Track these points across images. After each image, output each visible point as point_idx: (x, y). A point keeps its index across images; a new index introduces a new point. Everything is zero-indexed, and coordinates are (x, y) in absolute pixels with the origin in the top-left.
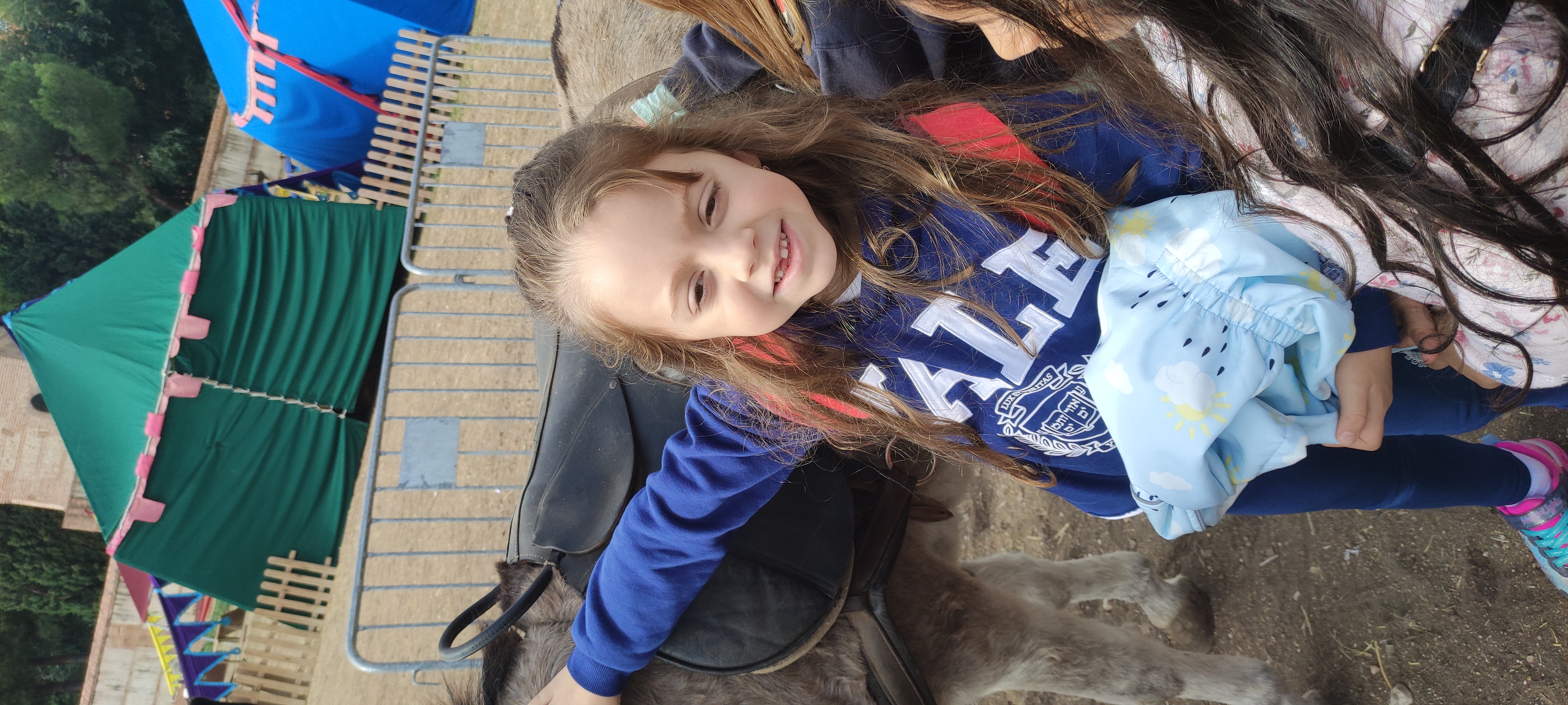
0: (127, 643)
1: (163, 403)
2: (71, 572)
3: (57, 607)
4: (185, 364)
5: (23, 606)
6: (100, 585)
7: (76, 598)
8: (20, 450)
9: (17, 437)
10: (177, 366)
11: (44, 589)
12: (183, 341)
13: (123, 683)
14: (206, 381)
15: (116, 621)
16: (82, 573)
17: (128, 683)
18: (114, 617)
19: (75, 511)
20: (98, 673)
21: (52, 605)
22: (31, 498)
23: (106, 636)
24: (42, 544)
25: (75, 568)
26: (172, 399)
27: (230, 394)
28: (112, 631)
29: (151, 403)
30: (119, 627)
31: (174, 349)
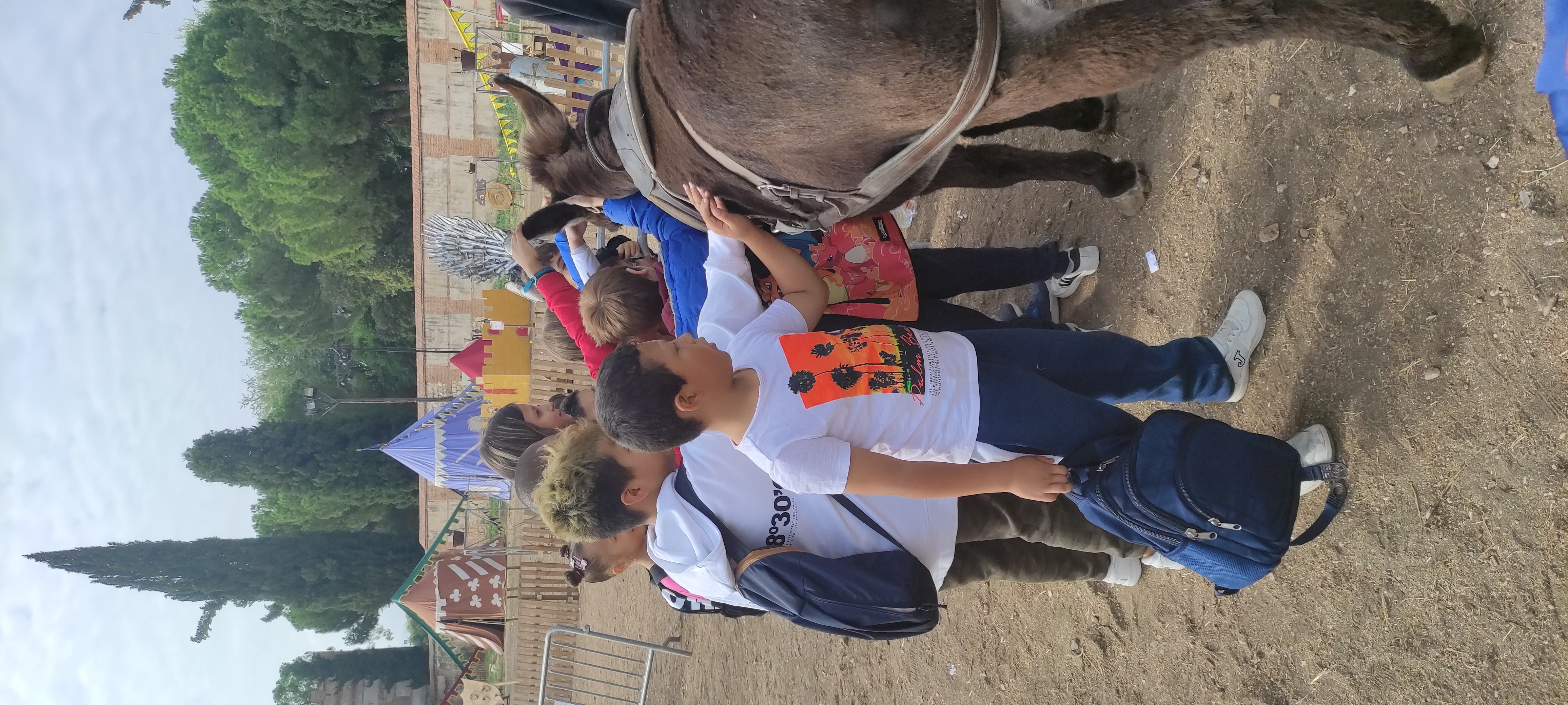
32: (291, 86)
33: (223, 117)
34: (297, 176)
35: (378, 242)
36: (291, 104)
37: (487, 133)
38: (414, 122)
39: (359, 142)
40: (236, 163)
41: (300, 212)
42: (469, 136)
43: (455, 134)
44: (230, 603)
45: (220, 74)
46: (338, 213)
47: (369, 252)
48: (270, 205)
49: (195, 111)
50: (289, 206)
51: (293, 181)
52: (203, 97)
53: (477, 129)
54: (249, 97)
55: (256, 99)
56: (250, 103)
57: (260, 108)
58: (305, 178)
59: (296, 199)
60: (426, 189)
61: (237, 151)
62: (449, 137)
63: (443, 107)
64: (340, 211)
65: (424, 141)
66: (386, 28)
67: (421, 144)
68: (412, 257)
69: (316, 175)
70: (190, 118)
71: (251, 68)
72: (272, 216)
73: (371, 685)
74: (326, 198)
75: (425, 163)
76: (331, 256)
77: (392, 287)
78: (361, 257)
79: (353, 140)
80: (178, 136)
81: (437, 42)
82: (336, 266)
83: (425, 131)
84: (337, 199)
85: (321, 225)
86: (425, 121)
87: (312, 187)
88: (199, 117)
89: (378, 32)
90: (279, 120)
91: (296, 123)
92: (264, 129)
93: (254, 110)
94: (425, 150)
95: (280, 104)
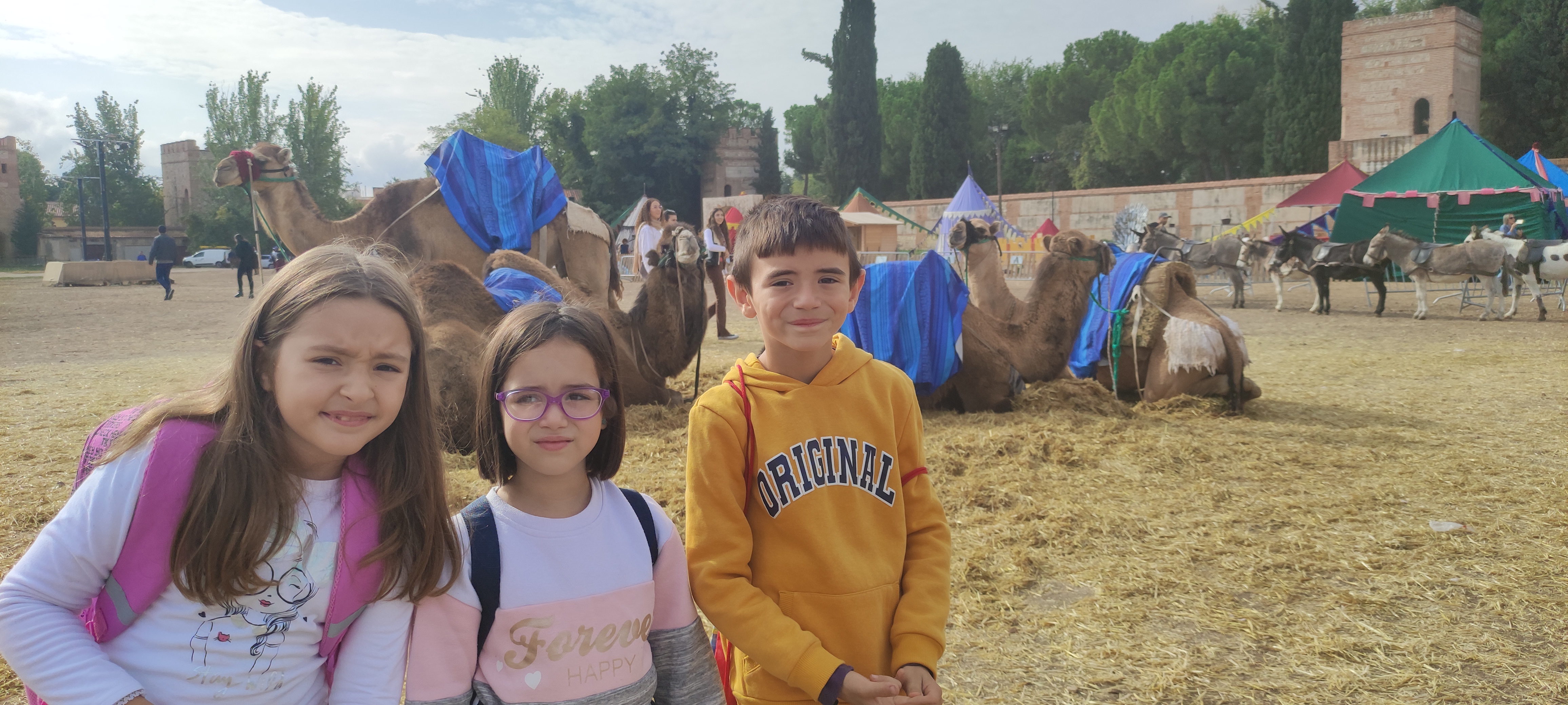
0: (1249, 199)
1: (1424, 195)
2: (1295, 153)
3: (1269, 152)
4: (1445, 199)
5: (1268, 132)
6: (1288, 173)
7: (1276, 161)
8: (1382, 102)
9: (1393, 98)
10: (1443, 196)
11: (1281, 140)
12: (1457, 196)
13: (1221, 204)
14: (1437, 209)
15: (1264, 189)
16: (1296, 161)
17: (1221, 207)
18: (1267, 187)
19: (1342, 146)
20: (1226, 187)
21: (1271, 148)
22: (1348, 118)
23: (1252, 185)
24: (1314, 131)
25: (1299, 155)
26: (1426, 198)
27: (1432, 220)
28: (1256, 188)
29: (1421, 191)
30: (1260, 191)
31: (1451, 193)
32: (1223, 101)
33: (1196, 59)
34: (1156, 108)
35: (1109, 162)
36: (1209, 101)
37: (1196, 234)
38: (1201, 184)
39: (1184, 147)
40: (1163, 65)
41: (1130, 110)
42: (1193, 222)
43: (1194, 213)
44: (831, 73)
45: (1228, 54)
46: (1130, 135)
47: (1101, 157)
48: (1133, 89)
49: (1199, 39)
50: (1133, 102)
51: (1153, 106)
52: (1210, 44)
53: (1199, 227)
54: (1212, 74)
55: (1210, 80)
56: (1208, 75)
57: (1205, 80)
58: (1155, 113)
59: (1139, 107)
60: (1152, 195)
61: (1172, 68)
62: (1191, 208)
63: (1214, 204)
64: (1132, 136)
65: (1188, 192)
66: (1268, 163)
67: (1185, 190)
68: (1099, 187)
69: (1158, 120)
70: (1194, 36)
71: (1233, 75)
72: (1125, 91)
73: (756, 171)
74: (1141, 128)
75: (1171, 193)
76: (1097, 131)
77: (1075, 174)
78: (1097, 152)
79: (1185, 143)
80: (1180, 27)
81: (1260, 198)
82: (1089, 134)
83: (1195, 192)
84: (1141, 134)
85: (1121, 123)
86: (1202, 192)
87: (1149, 118)
88: (1195, 43)
89: (1265, 157)
90: (1197, 93)
91: (1195, 107)
92: (1189, 84)
93: (1202, 78)
94: (1181, 193)
95: (1209, 94)
